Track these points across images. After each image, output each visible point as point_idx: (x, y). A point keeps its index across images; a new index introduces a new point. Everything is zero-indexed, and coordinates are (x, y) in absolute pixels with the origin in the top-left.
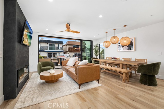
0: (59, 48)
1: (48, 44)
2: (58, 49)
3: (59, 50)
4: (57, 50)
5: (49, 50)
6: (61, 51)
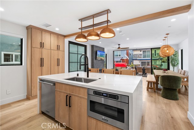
0: (155, 55)
1: (142, 51)
3: (155, 57)
4: (153, 57)
5: (142, 59)
6: (159, 59)
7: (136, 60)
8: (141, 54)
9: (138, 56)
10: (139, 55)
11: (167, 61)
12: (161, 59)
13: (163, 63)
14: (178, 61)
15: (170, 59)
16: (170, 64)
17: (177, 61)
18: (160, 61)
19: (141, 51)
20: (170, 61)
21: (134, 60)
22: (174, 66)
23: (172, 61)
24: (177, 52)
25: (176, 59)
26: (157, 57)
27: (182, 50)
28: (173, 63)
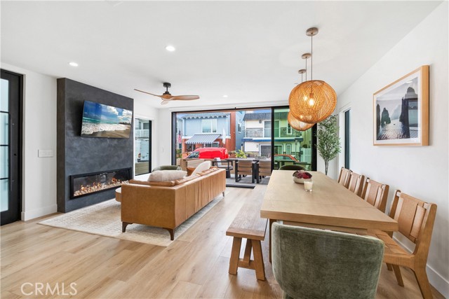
0: (289, 132)
1: (263, 122)
2: (288, 134)
3: (290, 136)
4: (285, 135)
5: (264, 138)
6: (296, 139)
7: (251, 141)
8: (261, 129)
9: (255, 133)
10: (256, 130)
11: (311, 145)
12: (300, 140)
13: (303, 149)
14: (338, 144)
15: (318, 140)
16: (318, 151)
17: (334, 143)
18: (299, 144)
19: (260, 122)
20: (318, 143)
21: (245, 140)
22: (327, 156)
23: (322, 144)
24: (335, 119)
25: (332, 137)
26: (292, 136)
27: (347, 114)
28: (325, 149)
